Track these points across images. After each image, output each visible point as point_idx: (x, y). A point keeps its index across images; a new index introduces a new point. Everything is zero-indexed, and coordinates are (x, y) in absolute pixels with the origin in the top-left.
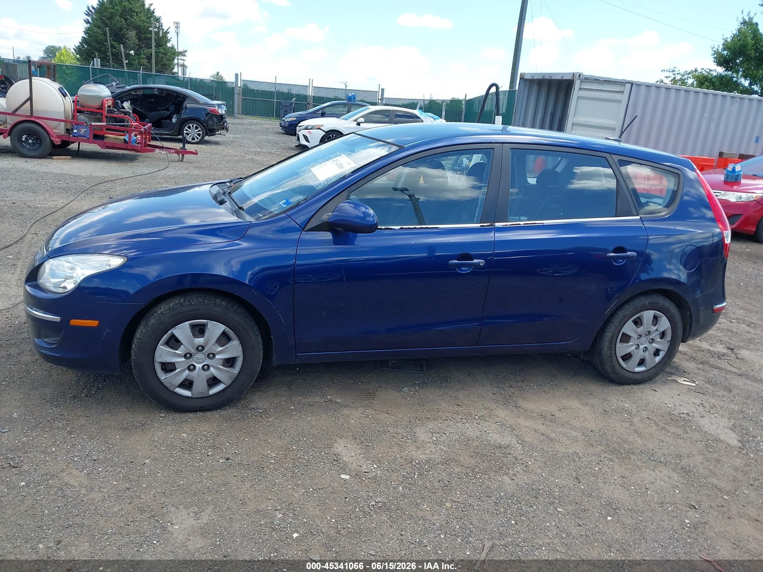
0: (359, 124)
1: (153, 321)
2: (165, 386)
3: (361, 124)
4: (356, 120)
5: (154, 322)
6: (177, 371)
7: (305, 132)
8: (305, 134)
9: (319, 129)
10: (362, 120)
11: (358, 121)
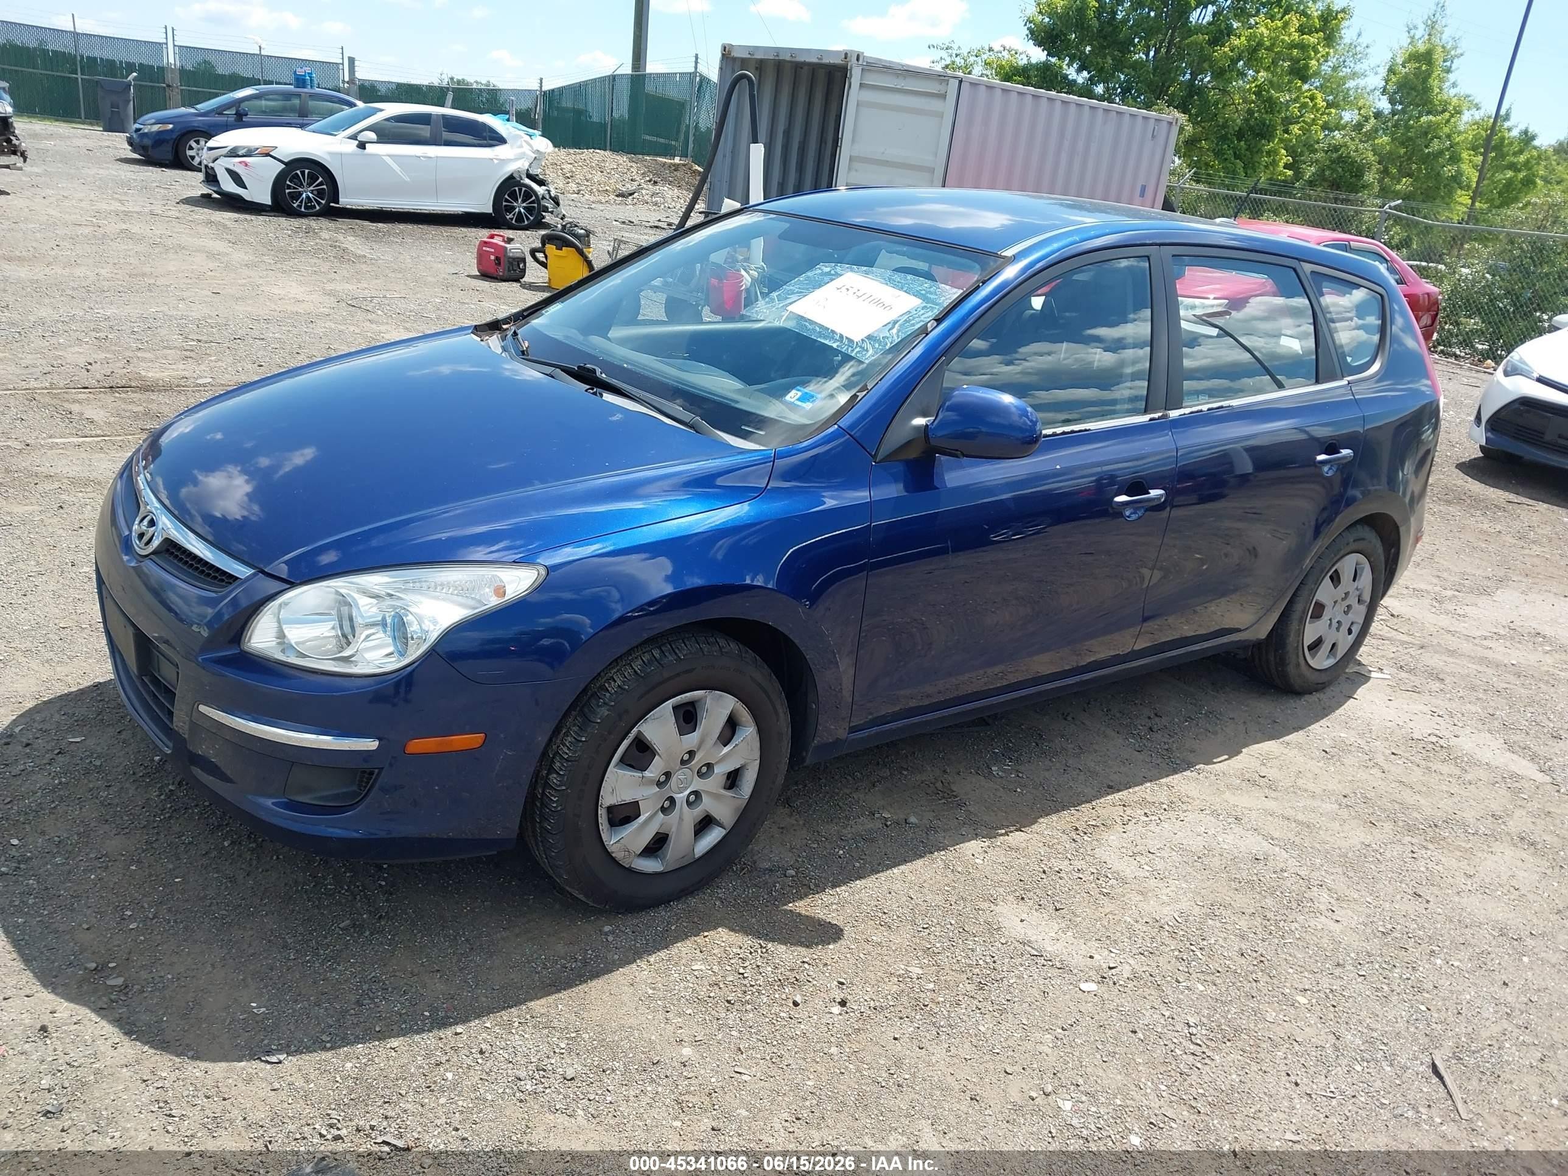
0: (362, 146)
1: (604, 712)
2: (613, 859)
3: (367, 145)
4: (354, 137)
5: (607, 713)
6: (642, 819)
7: (234, 163)
8: (231, 167)
9: (268, 155)
10: (372, 136)
11: (360, 138)
